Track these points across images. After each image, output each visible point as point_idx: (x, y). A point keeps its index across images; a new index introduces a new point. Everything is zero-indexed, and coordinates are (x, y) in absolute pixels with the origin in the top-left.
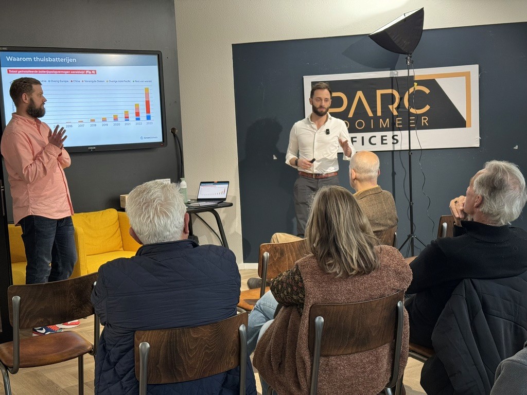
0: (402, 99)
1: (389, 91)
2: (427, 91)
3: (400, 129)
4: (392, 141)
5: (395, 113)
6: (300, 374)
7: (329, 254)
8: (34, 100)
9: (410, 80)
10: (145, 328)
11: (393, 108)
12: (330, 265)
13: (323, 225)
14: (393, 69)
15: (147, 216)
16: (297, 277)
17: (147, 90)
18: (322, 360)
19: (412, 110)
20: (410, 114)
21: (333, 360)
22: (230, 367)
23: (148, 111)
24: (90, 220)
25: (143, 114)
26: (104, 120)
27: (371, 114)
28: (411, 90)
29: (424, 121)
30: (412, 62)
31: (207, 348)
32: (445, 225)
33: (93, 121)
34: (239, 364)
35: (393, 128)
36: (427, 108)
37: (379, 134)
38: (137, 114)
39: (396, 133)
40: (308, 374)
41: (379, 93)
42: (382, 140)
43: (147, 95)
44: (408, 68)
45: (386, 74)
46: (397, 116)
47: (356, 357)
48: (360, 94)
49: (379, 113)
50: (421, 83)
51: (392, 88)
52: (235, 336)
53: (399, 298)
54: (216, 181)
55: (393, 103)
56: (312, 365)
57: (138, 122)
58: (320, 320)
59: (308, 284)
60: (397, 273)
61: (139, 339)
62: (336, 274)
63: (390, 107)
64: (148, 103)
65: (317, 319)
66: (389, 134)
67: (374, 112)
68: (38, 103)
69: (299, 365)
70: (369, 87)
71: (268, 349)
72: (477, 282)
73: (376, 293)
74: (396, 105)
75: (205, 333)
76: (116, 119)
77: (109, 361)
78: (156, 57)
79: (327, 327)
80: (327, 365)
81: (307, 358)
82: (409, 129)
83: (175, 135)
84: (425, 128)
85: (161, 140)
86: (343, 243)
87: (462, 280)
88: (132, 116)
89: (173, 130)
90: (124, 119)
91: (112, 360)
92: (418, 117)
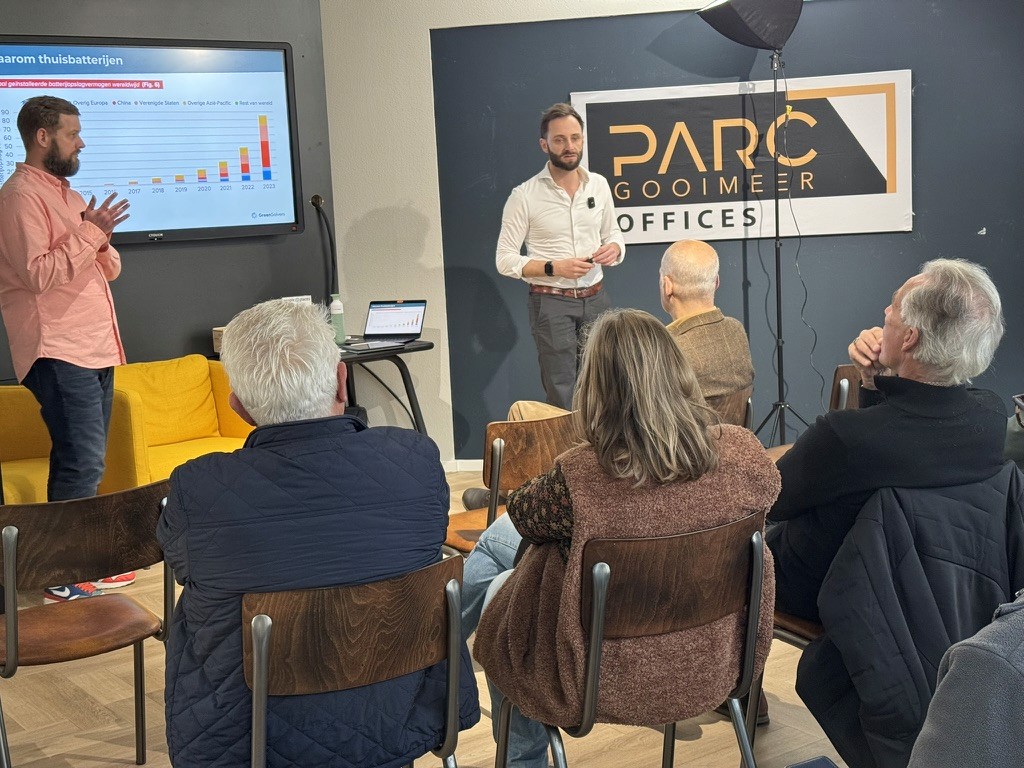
0: (762, 137)
1: (737, 122)
2: (811, 122)
3: (758, 197)
4: (742, 219)
5: (750, 165)
6: (565, 674)
7: (621, 443)
8: (59, 143)
9: (778, 101)
10: (262, 590)
11: (745, 155)
12: (622, 463)
13: (609, 387)
14: (744, 78)
15: (265, 371)
16: (557, 487)
17: (263, 120)
18: (607, 646)
19: (783, 160)
20: (778, 167)
21: (628, 647)
22: (429, 661)
23: (266, 162)
24: (154, 378)
25: (256, 168)
26: (180, 180)
27: (702, 168)
28: (781, 120)
29: (806, 180)
30: (782, 65)
31: (383, 626)
32: (845, 383)
33: (158, 181)
34: (447, 656)
35: (745, 194)
36: (812, 154)
37: (718, 207)
38: (245, 168)
39: (751, 204)
40: (580, 674)
41: (718, 125)
42: (724, 218)
43: (264, 130)
44: (775, 76)
45: (731, 88)
46: (753, 172)
47: (672, 641)
48: (680, 128)
49: (718, 166)
50: (799, 105)
51: (744, 117)
52: (438, 601)
53: (754, 526)
54: (400, 299)
55: (744, 146)
56: (587, 656)
57: (246, 183)
58: (603, 569)
59: (580, 499)
60: (753, 478)
61: (251, 608)
62: (633, 480)
63: (740, 153)
64: (265, 146)
65: (597, 568)
66: (738, 207)
67: (709, 163)
68: (66, 150)
69: (562, 656)
70: (699, 114)
71: (502, 626)
72: (904, 493)
73: (712, 516)
74: (750, 149)
75: (379, 596)
76: (202, 179)
77: (191, 654)
78: (280, 54)
79: (615, 585)
80: (616, 656)
81: (577, 643)
82: (777, 196)
83: (319, 210)
84: (807, 193)
85: (293, 220)
86: (649, 421)
87: (875, 490)
88: (235, 173)
89: (316, 200)
90: (219, 178)
91: (198, 652)
92: (794, 172)
